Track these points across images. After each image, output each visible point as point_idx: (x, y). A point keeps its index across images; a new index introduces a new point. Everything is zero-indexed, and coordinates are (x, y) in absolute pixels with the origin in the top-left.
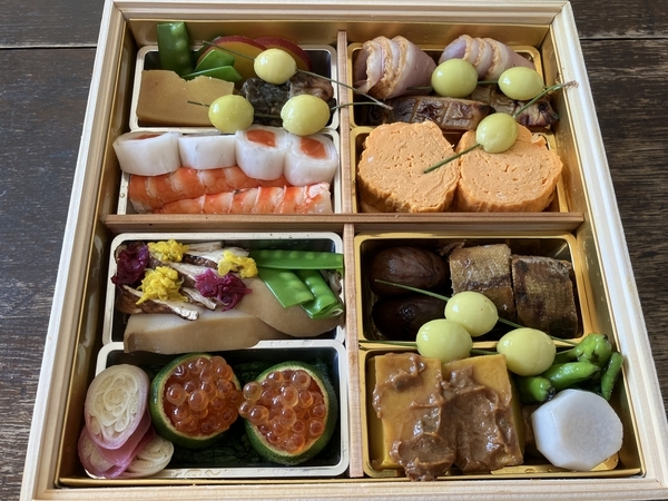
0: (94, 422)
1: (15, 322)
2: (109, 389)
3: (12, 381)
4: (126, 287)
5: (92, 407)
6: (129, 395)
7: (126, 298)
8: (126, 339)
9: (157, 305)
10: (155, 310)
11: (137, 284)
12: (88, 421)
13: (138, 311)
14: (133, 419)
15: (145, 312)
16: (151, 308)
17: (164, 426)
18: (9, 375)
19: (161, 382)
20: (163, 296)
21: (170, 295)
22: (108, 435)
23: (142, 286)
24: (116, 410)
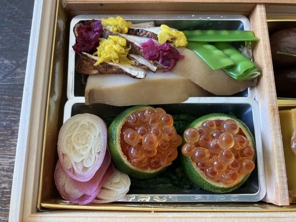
0: (66, 159)
1: (5, 87)
2: (76, 133)
3: (5, 127)
4: (85, 53)
5: (63, 146)
6: (93, 137)
7: (85, 62)
8: (86, 94)
9: (111, 67)
10: (109, 71)
11: (93, 51)
12: (61, 157)
13: (95, 72)
14: (97, 156)
15: (101, 73)
16: (106, 69)
17: (122, 162)
18: (3, 122)
19: (117, 127)
20: (115, 59)
21: (120, 60)
22: (78, 170)
23: (98, 53)
24: (83, 149)
